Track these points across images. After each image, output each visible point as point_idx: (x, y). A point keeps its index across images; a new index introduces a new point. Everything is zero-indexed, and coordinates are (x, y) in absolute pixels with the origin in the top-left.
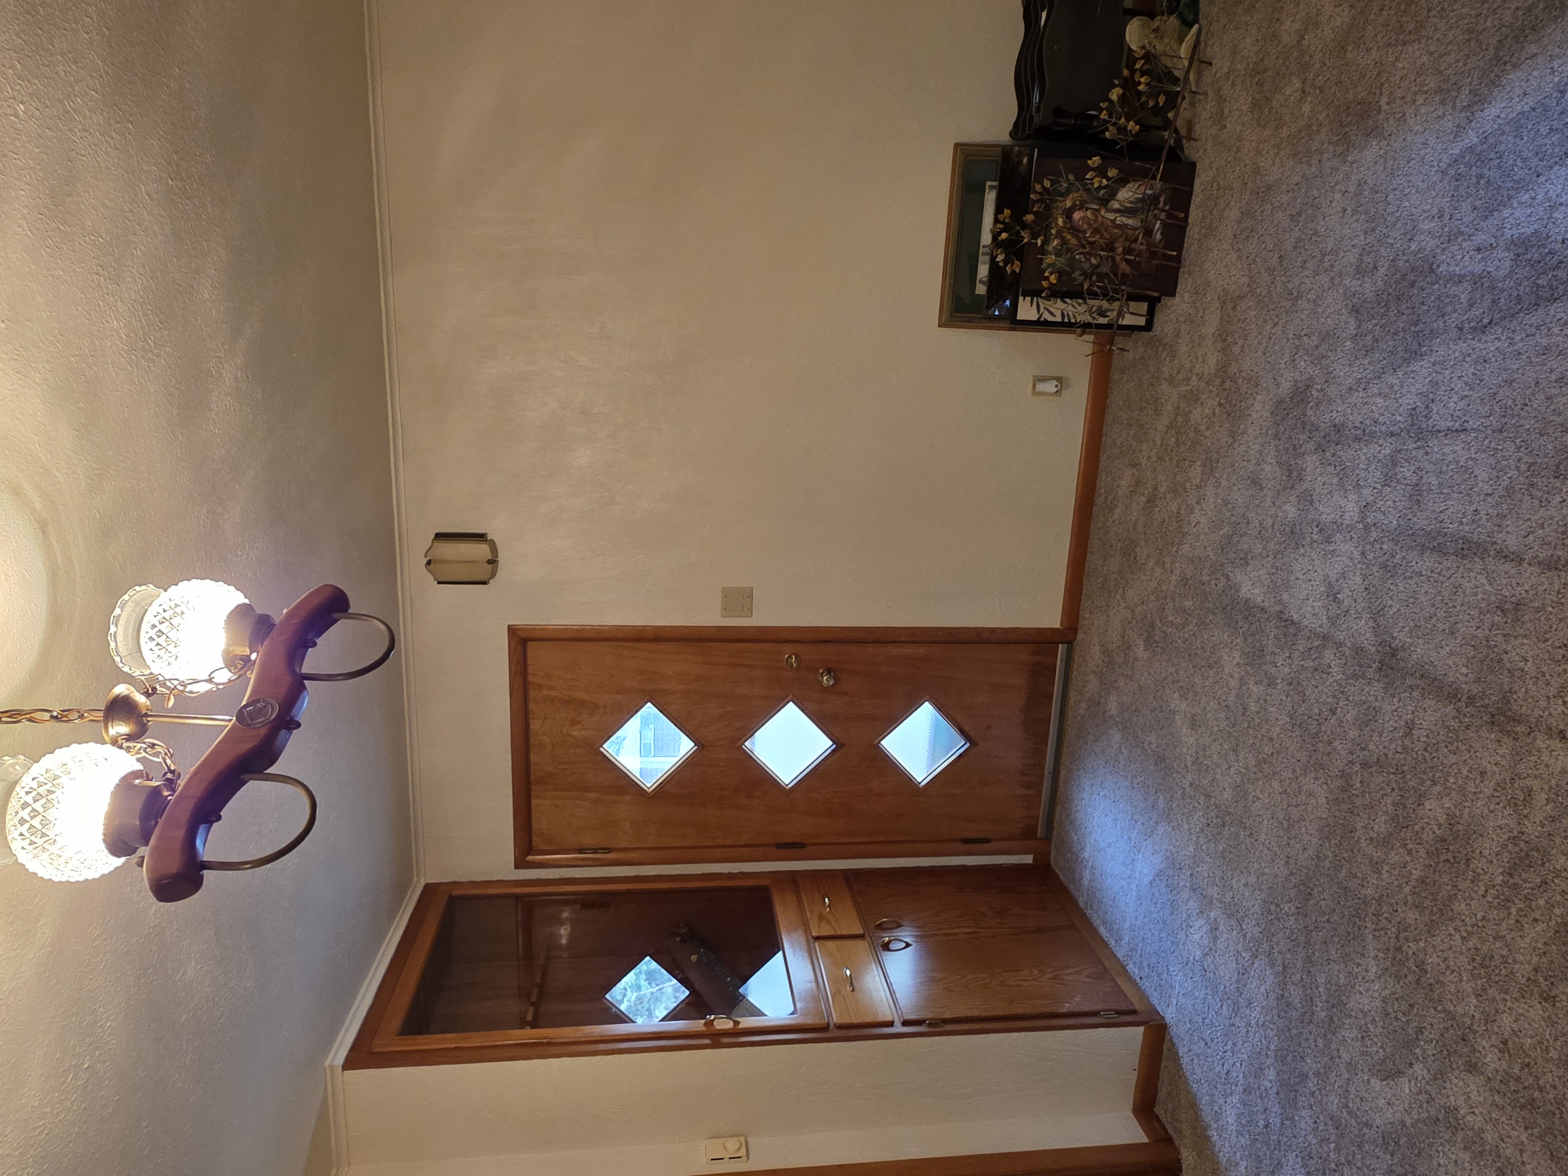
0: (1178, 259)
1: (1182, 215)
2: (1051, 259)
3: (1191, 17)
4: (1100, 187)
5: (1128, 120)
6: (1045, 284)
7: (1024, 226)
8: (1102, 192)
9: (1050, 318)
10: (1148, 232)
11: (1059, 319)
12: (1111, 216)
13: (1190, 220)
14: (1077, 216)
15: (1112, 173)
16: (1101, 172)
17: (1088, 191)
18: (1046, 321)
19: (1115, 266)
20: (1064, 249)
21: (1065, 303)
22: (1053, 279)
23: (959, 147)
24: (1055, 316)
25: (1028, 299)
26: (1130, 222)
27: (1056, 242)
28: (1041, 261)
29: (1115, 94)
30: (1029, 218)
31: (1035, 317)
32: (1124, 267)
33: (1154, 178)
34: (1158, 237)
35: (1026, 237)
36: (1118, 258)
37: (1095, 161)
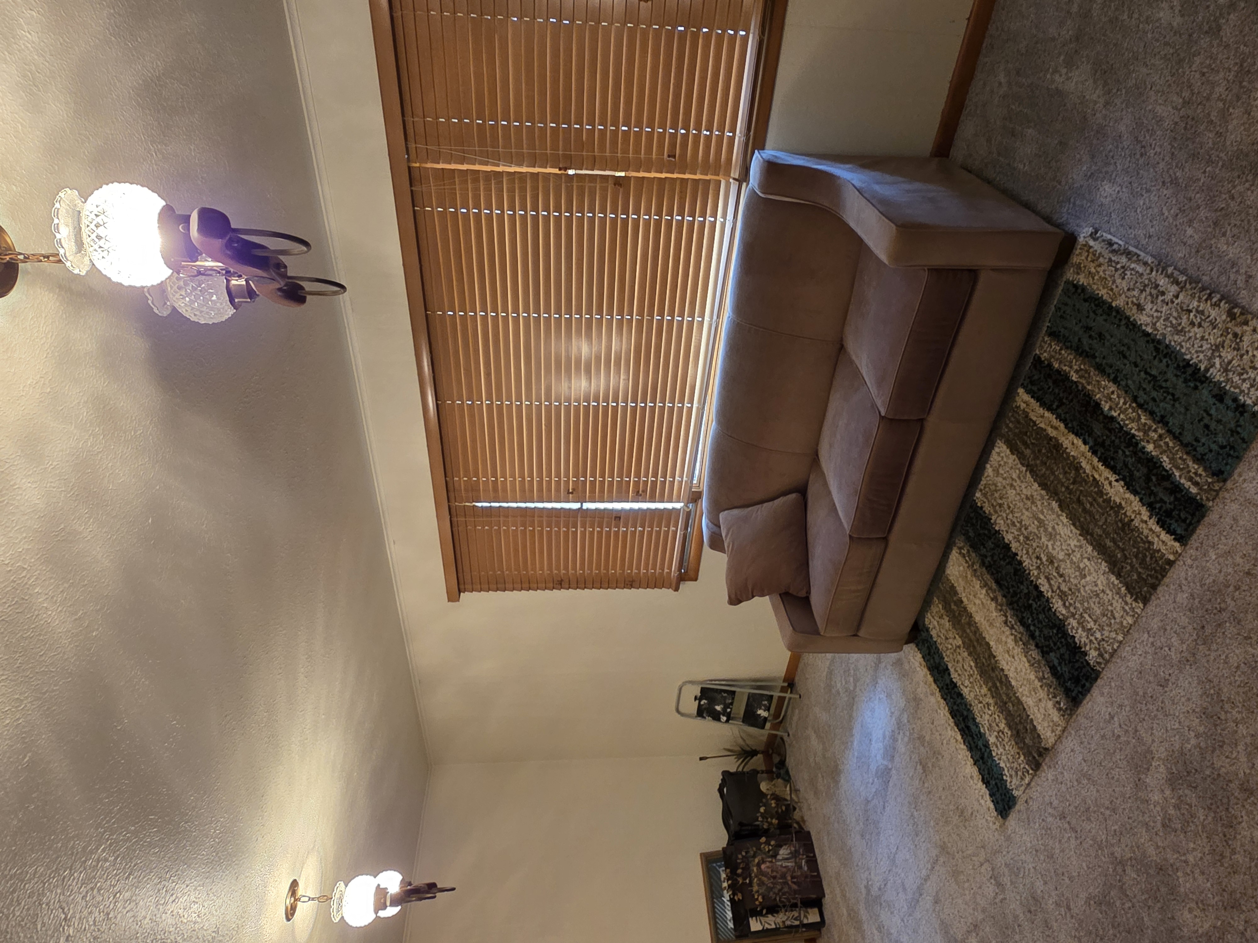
0: (819, 876)
1: (812, 855)
2: (755, 888)
3: (787, 778)
4: (769, 851)
5: (772, 819)
6: (757, 903)
7: (739, 875)
8: (771, 853)
9: (769, 927)
10: (800, 867)
11: (773, 926)
12: (780, 863)
13: (817, 855)
14: (763, 867)
15: (773, 843)
16: (767, 843)
17: (765, 853)
18: (767, 929)
19: (790, 887)
20: (761, 884)
21: (774, 916)
22: (760, 899)
23: (702, 855)
24: (771, 925)
25: (754, 918)
26: (789, 864)
27: (756, 880)
28: (752, 891)
29: (762, 810)
30: (739, 871)
31: (760, 928)
32: (795, 887)
33: (792, 841)
34: (806, 868)
35: (740, 880)
36: (790, 883)
37: (763, 839)
